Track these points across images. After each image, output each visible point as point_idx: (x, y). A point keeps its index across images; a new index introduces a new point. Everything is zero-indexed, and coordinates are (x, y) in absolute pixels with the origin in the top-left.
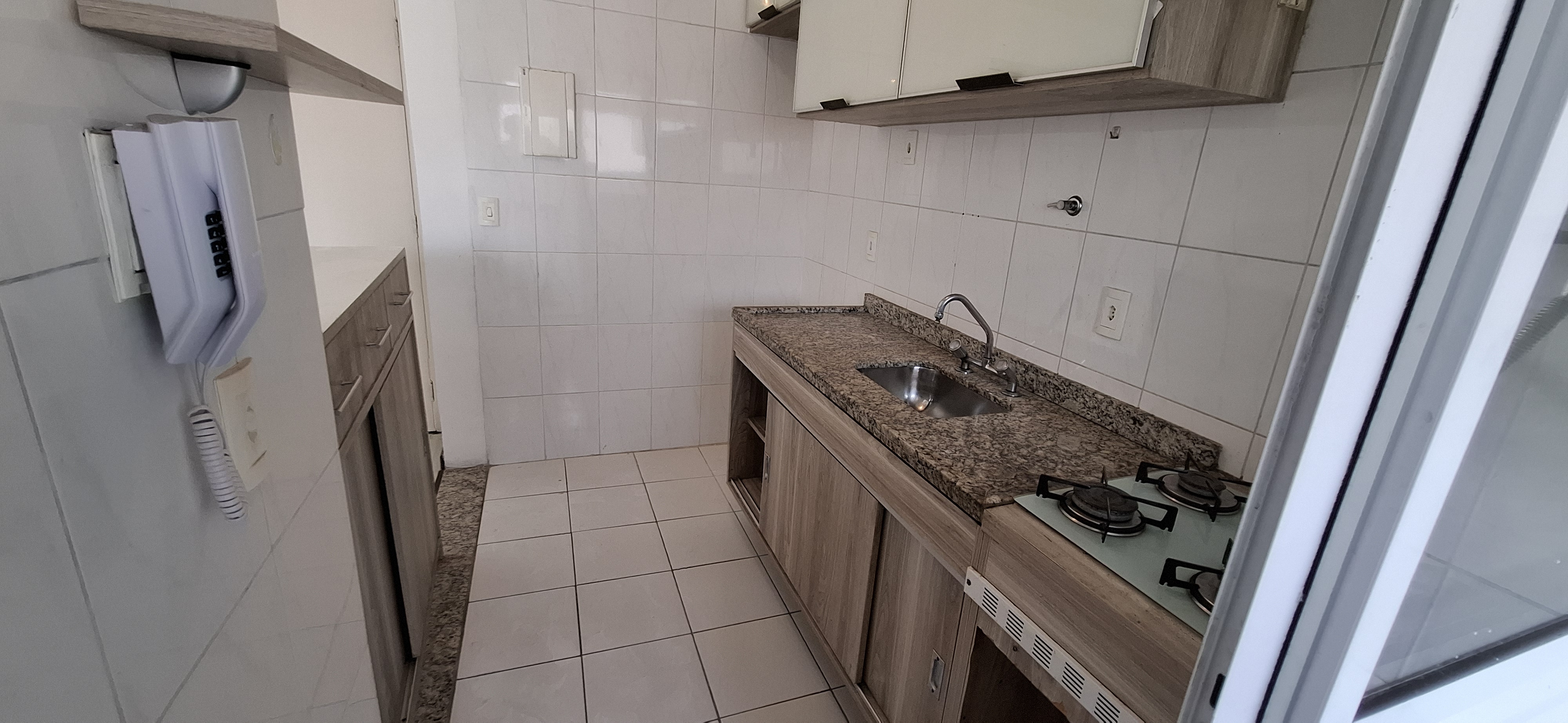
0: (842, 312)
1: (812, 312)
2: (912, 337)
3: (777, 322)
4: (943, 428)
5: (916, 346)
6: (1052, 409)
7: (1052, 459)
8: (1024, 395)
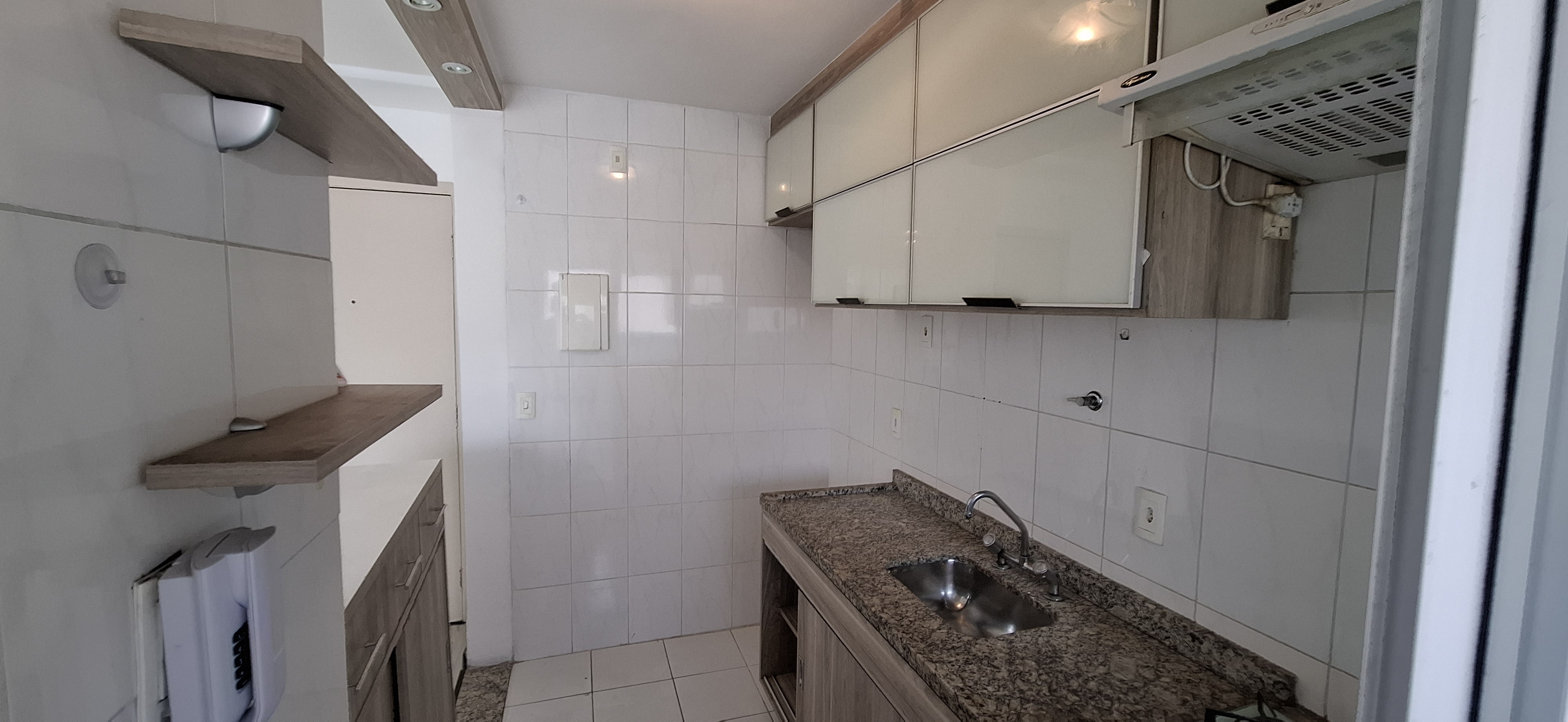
0: (870, 491)
1: (841, 493)
2: (944, 521)
3: (805, 510)
4: (983, 653)
5: (948, 534)
6: (1100, 617)
7: (1106, 695)
8: (1068, 599)
